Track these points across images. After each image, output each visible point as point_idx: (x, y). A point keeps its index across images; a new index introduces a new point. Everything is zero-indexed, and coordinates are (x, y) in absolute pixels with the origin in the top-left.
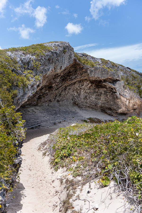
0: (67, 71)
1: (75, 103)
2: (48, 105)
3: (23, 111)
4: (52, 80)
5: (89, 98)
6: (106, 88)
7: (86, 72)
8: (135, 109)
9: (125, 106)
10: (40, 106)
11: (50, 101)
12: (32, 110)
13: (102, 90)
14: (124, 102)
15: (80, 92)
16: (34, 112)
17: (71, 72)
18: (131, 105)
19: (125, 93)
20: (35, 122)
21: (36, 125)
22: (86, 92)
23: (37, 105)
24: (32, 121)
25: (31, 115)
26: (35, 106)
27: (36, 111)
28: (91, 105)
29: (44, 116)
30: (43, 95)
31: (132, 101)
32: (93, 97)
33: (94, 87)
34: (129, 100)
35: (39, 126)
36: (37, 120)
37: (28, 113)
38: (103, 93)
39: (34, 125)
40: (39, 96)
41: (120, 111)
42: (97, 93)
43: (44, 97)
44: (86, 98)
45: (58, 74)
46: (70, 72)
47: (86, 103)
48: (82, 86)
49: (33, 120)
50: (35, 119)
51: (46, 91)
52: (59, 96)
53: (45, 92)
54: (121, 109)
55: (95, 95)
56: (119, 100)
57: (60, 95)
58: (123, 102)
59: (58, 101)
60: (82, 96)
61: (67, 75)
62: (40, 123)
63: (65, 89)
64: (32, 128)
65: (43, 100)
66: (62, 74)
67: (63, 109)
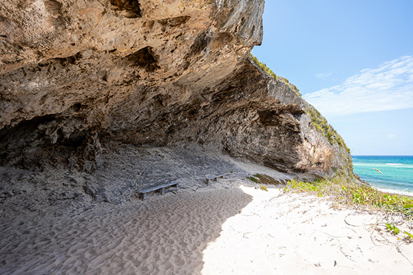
0: (225, 84)
1: (226, 149)
2: (185, 147)
3: (136, 152)
4: (200, 97)
5: (251, 140)
6: (280, 126)
7: (265, 85)
8: (319, 163)
9: (307, 157)
10: (170, 147)
11: (190, 139)
12: (156, 151)
13: (271, 130)
14: (307, 150)
15: (237, 131)
16: (159, 155)
17: (233, 88)
18: (316, 156)
19: (310, 136)
20: (164, 176)
21: (167, 183)
22: (246, 131)
23: (164, 144)
24: (157, 174)
25: (154, 161)
26: (161, 146)
27: (163, 154)
28: (251, 153)
29: (182, 166)
30: (179, 125)
31: (318, 150)
32: (256, 141)
33: (259, 124)
34: (315, 148)
35: (173, 186)
36: (168, 173)
37: (147, 156)
38: (273, 134)
39: (163, 183)
40: (169, 128)
41: (298, 165)
42: (263, 133)
43: (179, 129)
44: (246, 141)
45: (209, 89)
46: (230, 88)
47: (245, 149)
48: (244, 117)
49: (158, 171)
50: (162, 170)
51: (185, 118)
52: (204, 132)
53: (183, 121)
54: (301, 162)
55: (259, 136)
56: (299, 147)
57: (206, 130)
58: (305, 151)
59: (201, 142)
60: (239, 138)
61: (224, 94)
62: (175, 180)
63: (216, 122)
64: (158, 191)
65: (176, 135)
66: (216, 90)
67: (210, 155)
